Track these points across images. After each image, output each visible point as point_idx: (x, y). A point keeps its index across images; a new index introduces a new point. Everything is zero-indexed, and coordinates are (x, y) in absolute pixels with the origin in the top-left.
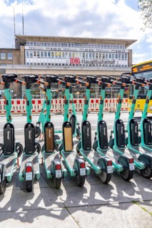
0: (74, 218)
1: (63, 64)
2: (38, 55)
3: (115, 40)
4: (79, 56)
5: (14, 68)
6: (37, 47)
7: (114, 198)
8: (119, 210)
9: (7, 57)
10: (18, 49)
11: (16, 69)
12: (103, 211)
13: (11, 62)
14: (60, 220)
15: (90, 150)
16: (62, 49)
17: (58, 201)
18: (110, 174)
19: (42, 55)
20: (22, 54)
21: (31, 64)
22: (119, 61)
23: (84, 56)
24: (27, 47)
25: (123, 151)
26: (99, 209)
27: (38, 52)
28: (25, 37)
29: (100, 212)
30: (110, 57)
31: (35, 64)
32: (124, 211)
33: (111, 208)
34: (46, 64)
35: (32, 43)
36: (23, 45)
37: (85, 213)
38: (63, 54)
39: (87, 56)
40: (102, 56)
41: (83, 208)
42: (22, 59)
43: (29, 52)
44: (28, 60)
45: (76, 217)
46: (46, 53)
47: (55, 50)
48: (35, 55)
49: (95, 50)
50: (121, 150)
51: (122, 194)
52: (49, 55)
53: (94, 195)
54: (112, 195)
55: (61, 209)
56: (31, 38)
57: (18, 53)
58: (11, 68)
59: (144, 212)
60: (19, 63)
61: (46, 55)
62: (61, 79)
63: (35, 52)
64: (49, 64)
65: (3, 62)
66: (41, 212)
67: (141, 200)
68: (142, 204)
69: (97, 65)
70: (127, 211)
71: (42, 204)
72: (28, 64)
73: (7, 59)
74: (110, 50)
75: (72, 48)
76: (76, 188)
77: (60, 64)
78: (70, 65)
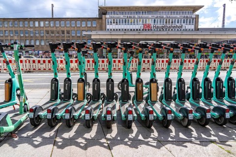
0: (167, 149)
1: (137, 30)
2: (117, 23)
3: (183, 7)
4: (150, 22)
5: (98, 33)
6: (116, 16)
7: (195, 138)
8: (200, 146)
9: (92, 24)
10: (100, 18)
11: (99, 35)
12: (188, 146)
13: (95, 29)
14: (157, 149)
15: (171, 101)
16: (136, 16)
17: (152, 136)
18: (191, 120)
19: (120, 22)
20: (104, 22)
21: (111, 30)
22: (187, 26)
23: (155, 22)
24: (107, 16)
25: (198, 103)
26: (185, 144)
27: (117, 20)
28: (107, 8)
29: (186, 147)
30: (178, 22)
31: (114, 30)
32: (204, 147)
33: (194, 145)
34: (122, 30)
35: (111, 13)
36: (105, 14)
37: (175, 146)
38: (137, 21)
39: (157, 22)
40: (171, 21)
41: (172, 142)
42: (104, 26)
43: (110, 20)
44: (108, 27)
45: (168, 148)
46: (123, 21)
47: (130, 17)
48: (114, 23)
49: (165, 16)
50: (197, 103)
51: (201, 135)
52: (125, 22)
53: (179, 135)
54: (193, 136)
55: (156, 142)
56: (111, 8)
57: (100, 21)
58: (96, 33)
59: (221, 150)
60: (101, 29)
61: (123, 22)
62: (150, 45)
63: (114, 20)
64: (125, 30)
65: (89, 29)
66: (141, 142)
67: (218, 141)
68: (219, 143)
69: (166, 30)
70: (207, 147)
71: (140, 137)
72: (108, 30)
73: (92, 27)
74: (178, 16)
75: (144, 16)
76: (163, 129)
77: (134, 30)
78: (143, 30)
